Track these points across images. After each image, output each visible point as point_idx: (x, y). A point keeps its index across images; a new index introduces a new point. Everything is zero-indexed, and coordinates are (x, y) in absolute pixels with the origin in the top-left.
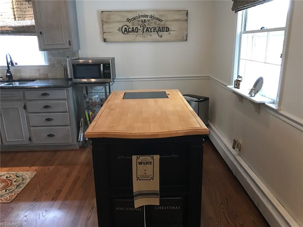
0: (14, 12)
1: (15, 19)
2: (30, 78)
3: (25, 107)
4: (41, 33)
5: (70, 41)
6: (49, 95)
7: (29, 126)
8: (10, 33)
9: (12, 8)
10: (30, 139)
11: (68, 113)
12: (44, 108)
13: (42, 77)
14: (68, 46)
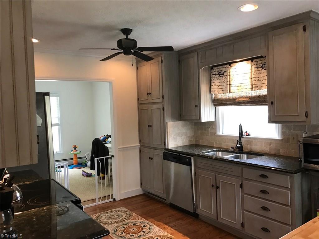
0: (252, 82)
1: (252, 89)
2: (260, 152)
3: (241, 186)
4: (272, 103)
5: (307, 112)
6: (268, 178)
7: (243, 210)
8: (247, 103)
9: (250, 78)
10: (243, 225)
11: (290, 208)
12: (261, 192)
13: (273, 152)
14: (304, 118)
